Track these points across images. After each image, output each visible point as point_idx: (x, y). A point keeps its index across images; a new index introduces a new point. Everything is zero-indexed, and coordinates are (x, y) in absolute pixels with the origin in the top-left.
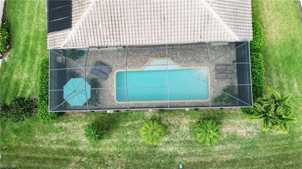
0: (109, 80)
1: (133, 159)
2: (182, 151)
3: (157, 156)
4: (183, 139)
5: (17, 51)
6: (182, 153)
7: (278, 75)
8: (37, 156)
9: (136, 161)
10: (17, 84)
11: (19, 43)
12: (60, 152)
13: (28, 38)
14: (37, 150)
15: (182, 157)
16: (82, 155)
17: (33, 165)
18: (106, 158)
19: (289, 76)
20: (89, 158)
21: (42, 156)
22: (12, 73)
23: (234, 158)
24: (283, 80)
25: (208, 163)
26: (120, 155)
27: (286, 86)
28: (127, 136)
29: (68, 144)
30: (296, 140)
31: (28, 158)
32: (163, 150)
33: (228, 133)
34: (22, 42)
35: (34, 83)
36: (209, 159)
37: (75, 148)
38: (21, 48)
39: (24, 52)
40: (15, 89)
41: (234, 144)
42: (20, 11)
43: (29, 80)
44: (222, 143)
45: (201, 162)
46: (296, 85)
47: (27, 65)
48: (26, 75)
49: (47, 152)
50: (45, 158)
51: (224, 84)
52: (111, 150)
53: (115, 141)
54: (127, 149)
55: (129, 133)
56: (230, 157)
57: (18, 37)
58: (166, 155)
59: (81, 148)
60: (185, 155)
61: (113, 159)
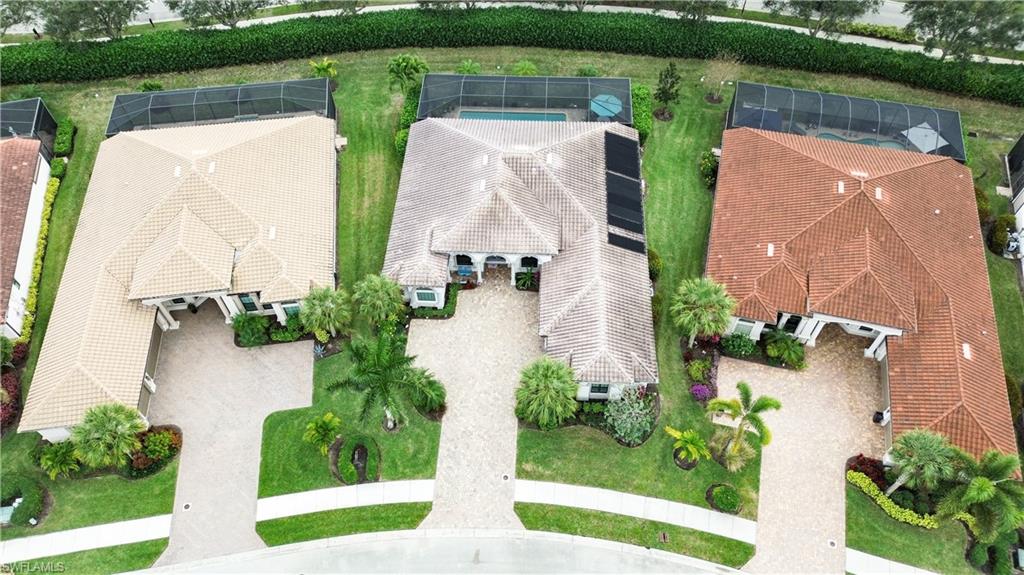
7: (380, 127)
24: (376, 123)
27: (375, 118)
34: (687, 170)
38: (688, 164)
43: (674, 136)
46: (364, 118)
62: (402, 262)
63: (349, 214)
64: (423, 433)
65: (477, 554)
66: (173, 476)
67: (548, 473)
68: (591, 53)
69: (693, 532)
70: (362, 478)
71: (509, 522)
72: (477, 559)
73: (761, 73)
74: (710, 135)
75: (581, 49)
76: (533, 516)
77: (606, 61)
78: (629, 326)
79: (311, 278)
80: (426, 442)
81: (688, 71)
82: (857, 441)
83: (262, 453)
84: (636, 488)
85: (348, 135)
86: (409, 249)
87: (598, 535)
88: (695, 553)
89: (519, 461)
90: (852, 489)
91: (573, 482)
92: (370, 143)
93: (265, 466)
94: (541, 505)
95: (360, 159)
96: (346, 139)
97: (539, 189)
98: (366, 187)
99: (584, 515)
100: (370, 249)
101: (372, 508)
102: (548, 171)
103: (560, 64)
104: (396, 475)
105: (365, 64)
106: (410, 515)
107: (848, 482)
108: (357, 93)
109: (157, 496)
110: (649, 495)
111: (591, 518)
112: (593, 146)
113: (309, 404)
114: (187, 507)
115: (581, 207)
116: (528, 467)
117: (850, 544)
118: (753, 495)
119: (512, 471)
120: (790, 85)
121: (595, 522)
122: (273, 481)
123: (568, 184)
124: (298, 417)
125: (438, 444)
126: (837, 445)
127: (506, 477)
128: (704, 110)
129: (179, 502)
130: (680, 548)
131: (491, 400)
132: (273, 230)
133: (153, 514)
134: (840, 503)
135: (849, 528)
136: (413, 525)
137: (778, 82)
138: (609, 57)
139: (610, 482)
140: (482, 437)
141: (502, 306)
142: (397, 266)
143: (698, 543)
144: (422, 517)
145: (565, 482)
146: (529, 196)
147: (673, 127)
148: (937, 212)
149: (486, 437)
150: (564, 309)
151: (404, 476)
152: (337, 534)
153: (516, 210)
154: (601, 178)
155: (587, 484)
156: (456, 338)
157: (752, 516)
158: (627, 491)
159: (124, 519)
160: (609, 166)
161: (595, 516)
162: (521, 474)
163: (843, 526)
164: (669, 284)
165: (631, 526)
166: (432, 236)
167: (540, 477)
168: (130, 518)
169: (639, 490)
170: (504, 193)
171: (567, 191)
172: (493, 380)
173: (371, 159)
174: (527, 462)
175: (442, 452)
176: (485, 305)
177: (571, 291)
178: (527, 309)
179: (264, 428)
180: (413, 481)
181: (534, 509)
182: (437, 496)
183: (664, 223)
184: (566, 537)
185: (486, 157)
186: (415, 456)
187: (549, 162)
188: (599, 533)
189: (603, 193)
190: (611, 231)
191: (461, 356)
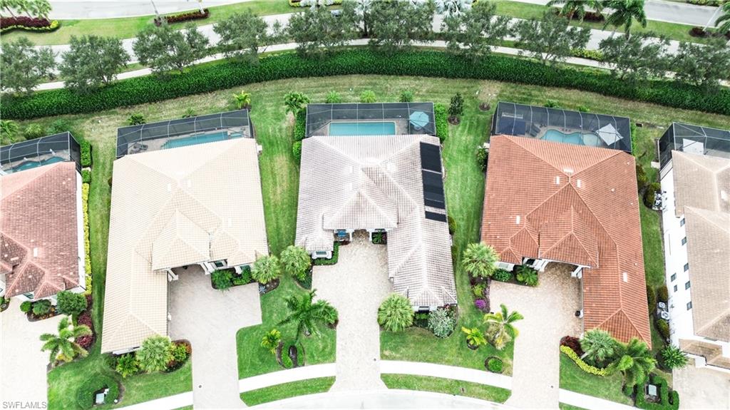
2: (349, 97)
5: (473, 153)
7: (281, 137)
9: (380, 92)
10: (469, 133)
11: (472, 157)
13: (465, 161)
15: (350, 94)
16: (418, 95)
19: (274, 136)
22: (474, 139)
24: (278, 134)
27: (277, 130)
34: (469, 159)
38: (470, 154)
43: (461, 135)
46: (270, 131)
47: (463, 144)
48: (464, 138)
63: (269, 198)
64: (327, 336)
65: (362, 404)
66: (190, 369)
67: (398, 355)
68: (408, 77)
69: (478, 385)
70: (296, 364)
71: (379, 385)
72: (362, 406)
73: (513, 88)
74: (483, 133)
75: (401, 75)
76: (392, 381)
77: (417, 82)
78: (439, 270)
79: (255, 249)
80: (329, 341)
81: (468, 88)
82: (566, 327)
83: (238, 354)
84: (447, 362)
85: (263, 143)
87: (427, 390)
88: (480, 396)
89: (382, 350)
90: (563, 355)
91: (412, 360)
92: (276, 148)
93: (240, 361)
94: (395, 374)
95: (271, 160)
96: (261, 146)
98: (278, 179)
99: (419, 379)
100: (284, 221)
101: (303, 381)
102: (388, 175)
103: (388, 85)
104: (314, 361)
105: (267, 91)
106: (324, 385)
107: (561, 352)
108: (264, 113)
109: (182, 382)
110: (454, 365)
111: (423, 380)
112: (413, 153)
113: (260, 322)
114: (200, 387)
116: (387, 353)
117: (562, 386)
118: (510, 362)
119: (378, 356)
120: (531, 95)
121: (425, 382)
122: (246, 369)
123: (400, 182)
124: (255, 331)
125: (335, 342)
126: (555, 330)
127: (375, 360)
128: (479, 115)
129: (195, 384)
130: (471, 394)
131: (363, 314)
133: (182, 392)
134: (556, 363)
135: (561, 378)
136: (326, 390)
137: (524, 94)
138: (419, 79)
139: (433, 359)
140: (360, 337)
141: (365, 255)
142: (304, 238)
143: (481, 390)
144: (330, 385)
145: (408, 360)
147: (460, 129)
148: (613, 190)
149: (362, 337)
150: (402, 261)
151: (318, 362)
152: (285, 397)
153: (372, 202)
154: (419, 175)
155: (420, 361)
156: (340, 277)
157: (510, 374)
158: (441, 364)
159: (166, 396)
160: (423, 166)
161: (425, 379)
162: (383, 357)
163: (558, 376)
164: (461, 236)
165: (444, 383)
166: (323, 218)
167: (394, 359)
168: (170, 395)
169: (448, 362)
171: (400, 187)
172: (363, 302)
173: (278, 160)
174: (386, 350)
175: (338, 347)
176: (355, 254)
177: (405, 249)
178: (380, 256)
179: (237, 338)
180: (323, 365)
181: (391, 377)
182: (338, 373)
183: (457, 196)
184: (410, 392)
185: (351, 168)
186: (323, 350)
187: (389, 169)
188: (428, 389)
189: (421, 184)
190: (427, 210)
191: (344, 288)
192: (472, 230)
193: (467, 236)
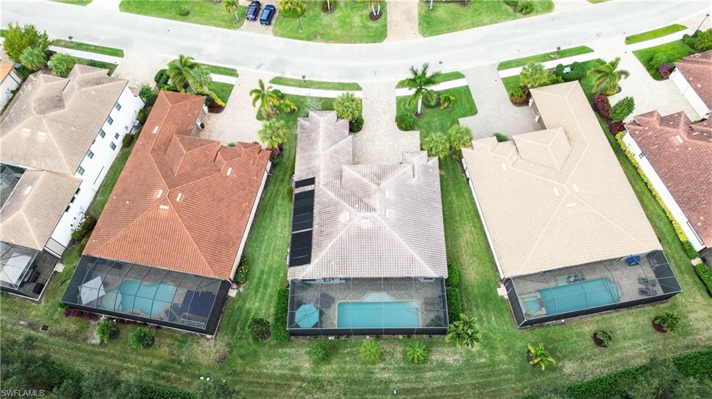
0: (331, 309)
1: (350, 384)
2: (396, 378)
3: (374, 381)
4: (397, 366)
5: (252, 282)
6: (396, 379)
7: (477, 308)
8: (260, 381)
9: (354, 387)
10: (248, 312)
11: (253, 276)
12: (282, 377)
13: (262, 272)
14: (260, 375)
15: (396, 383)
16: (303, 380)
17: (255, 389)
18: (325, 383)
19: (488, 311)
20: (309, 384)
21: (264, 381)
22: (245, 302)
23: (443, 384)
25: (420, 389)
26: (338, 381)
27: (484, 319)
28: (345, 363)
29: (290, 369)
30: (497, 368)
31: (251, 383)
32: (379, 376)
33: (437, 360)
34: (257, 275)
35: (264, 311)
36: (421, 386)
37: (296, 373)
38: (255, 280)
39: (258, 285)
40: (246, 316)
41: (443, 371)
42: (258, 249)
44: (432, 370)
45: (414, 388)
46: (493, 318)
47: (259, 296)
48: (257, 304)
49: (270, 377)
50: (267, 383)
51: (432, 315)
52: (330, 376)
53: (334, 366)
54: (345, 375)
55: (347, 359)
56: (440, 383)
57: (254, 271)
58: (381, 381)
59: (302, 374)
60: (398, 382)
61: (332, 385)
62: (428, 164)
63: (476, 227)
64: (404, 111)
66: (507, 89)
69: (292, 86)
71: (364, 85)
72: (375, 73)
74: (232, 310)
76: (354, 87)
82: (215, 119)
83: (473, 99)
84: (312, 98)
85: (499, 298)
86: (426, 170)
88: (292, 80)
90: (225, 100)
92: (481, 292)
93: (470, 95)
94: (350, 90)
95: (483, 275)
96: (500, 295)
97: (353, 199)
100: (454, 203)
107: (226, 102)
108: (508, 349)
109: (510, 83)
110: (307, 96)
113: (460, 120)
114: (496, 81)
115: (329, 192)
117: (232, 86)
119: (364, 100)
120: (156, 375)
121: (330, 86)
122: (464, 91)
124: (463, 114)
125: (397, 108)
126: (224, 118)
127: (367, 98)
129: (501, 82)
131: (375, 127)
132: (505, 169)
133: (509, 77)
134: (231, 97)
135: (231, 91)
137: (163, 378)
142: (431, 162)
143: (290, 83)
144: (398, 84)
146: (360, 194)
148: (128, 202)
149: (376, 112)
154: (316, 221)
156: (396, 154)
160: (311, 234)
162: (360, 100)
163: (233, 91)
165: (316, 86)
166: (414, 174)
170: (374, 187)
172: (375, 135)
173: (475, 274)
175: (395, 106)
179: (476, 109)
180: (405, 95)
181: (354, 89)
182: (394, 91)
183: (280, 230)
184: (341, 81)
185: (388, 216)
187: (348, 213)
188: (329, 83)
189: (316, 211)
190: (313, 186)
191: (392, 145)
192: (271, 194)
193: (278, 190)
